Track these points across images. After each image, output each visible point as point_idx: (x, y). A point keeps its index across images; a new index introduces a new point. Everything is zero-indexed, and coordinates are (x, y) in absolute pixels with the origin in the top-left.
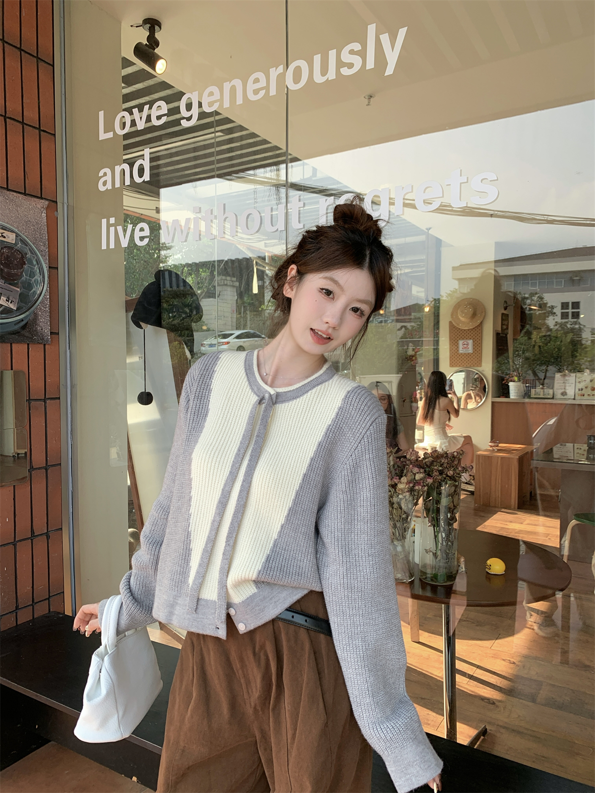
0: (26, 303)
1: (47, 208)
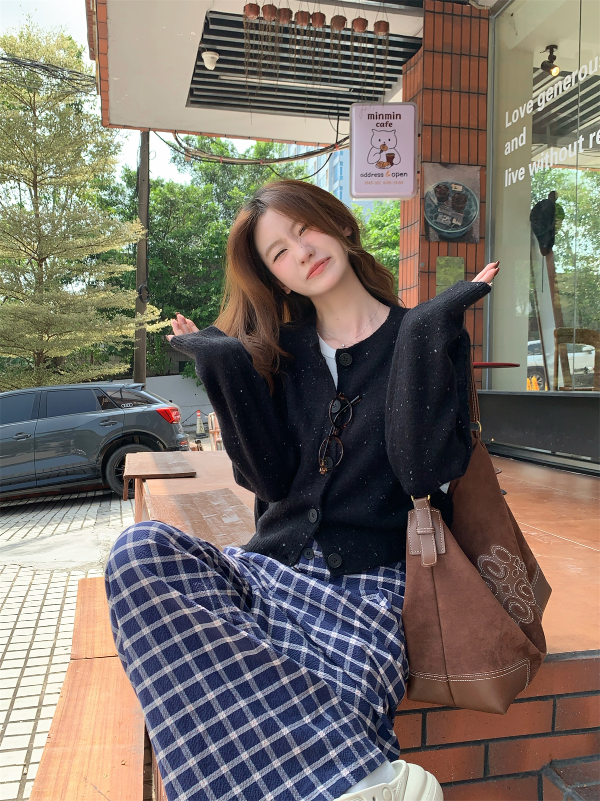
0: (466, 221)
1: (481, 170)
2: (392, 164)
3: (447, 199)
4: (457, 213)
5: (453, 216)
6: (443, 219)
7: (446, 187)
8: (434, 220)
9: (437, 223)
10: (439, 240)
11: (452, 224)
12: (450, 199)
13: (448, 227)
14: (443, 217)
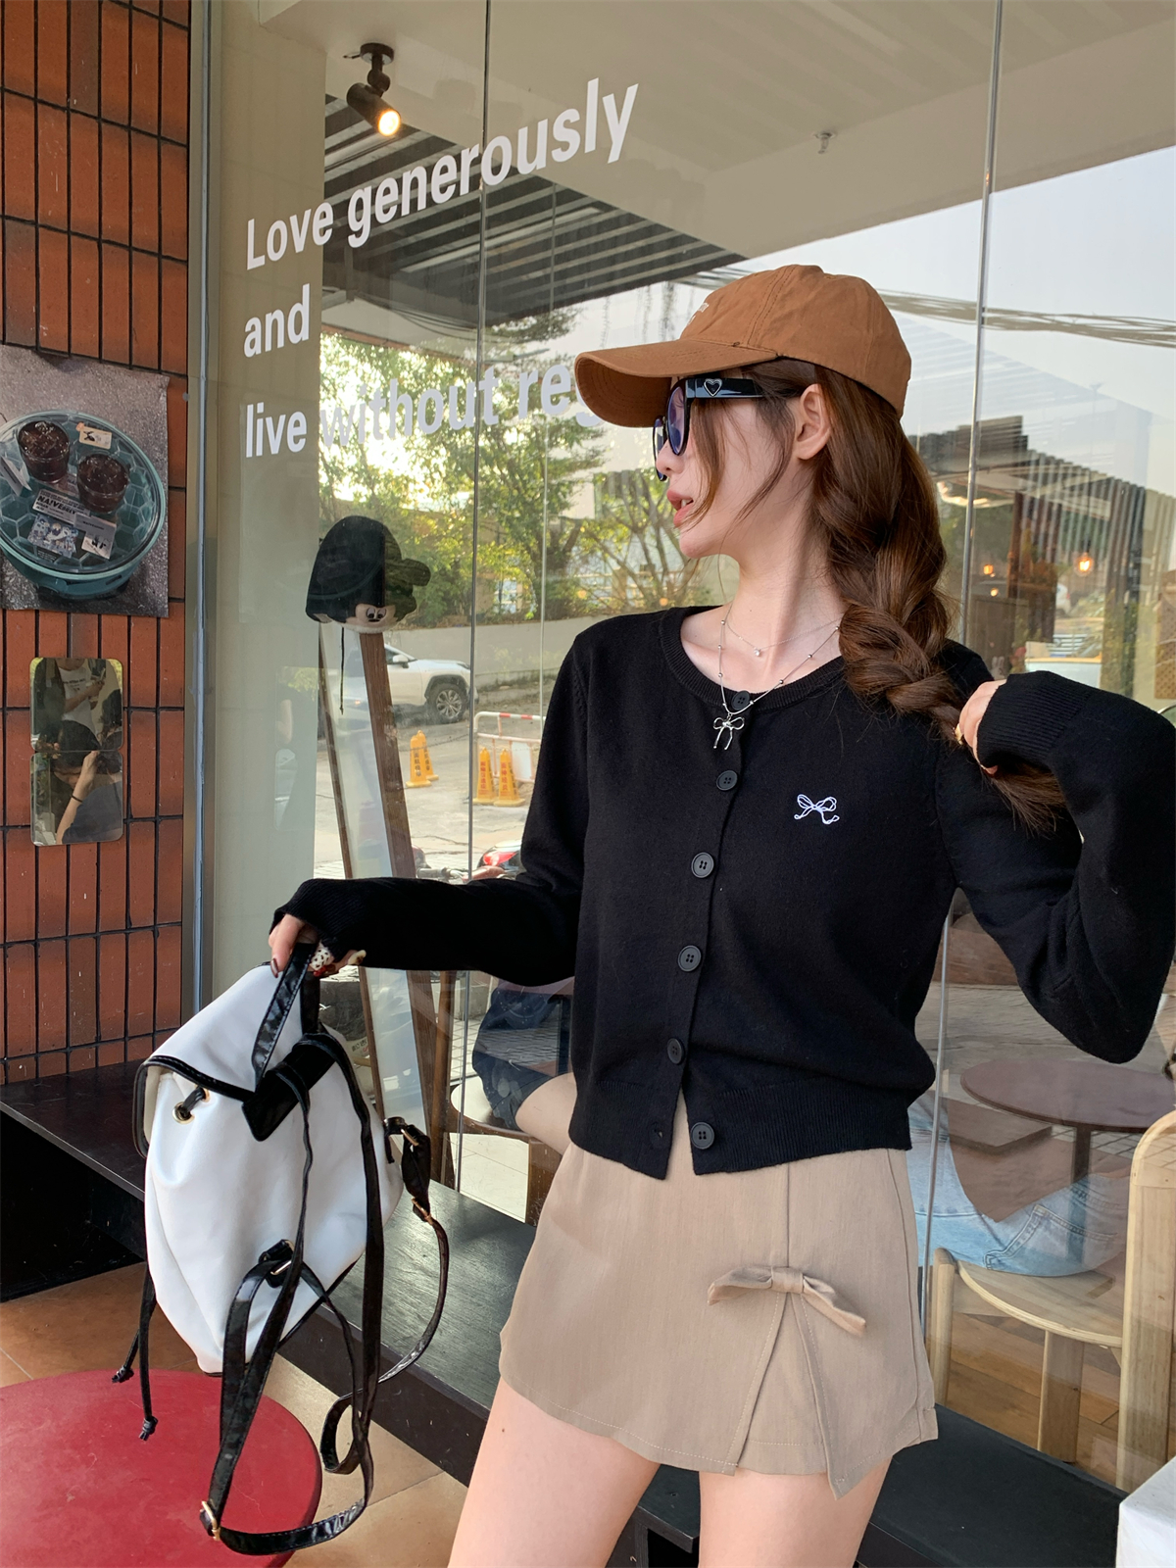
0: (126, 548)
1: (170, 387)
3: (62, 473)
4: (96, 519)
5: (84, 527)
6: (51, 536)
7: (57, 430)
8: (19, 538)
9: (29, 547)
10: (36, 606)
11: (80, 552)
12: (73, 471)
13: (66, 564)
14: (49, 530)
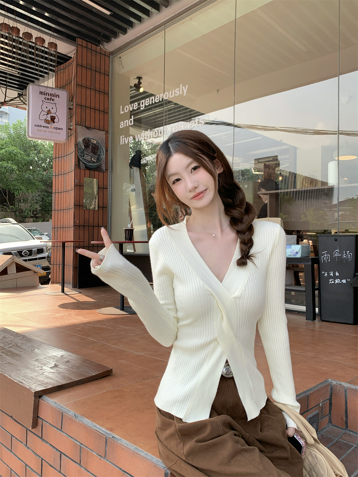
0: (98, 160)
1: (105, 134)
2: (54, 122)
4: (94, 155)
5: (92, 156)
6: (87, 157)
7: (88, 140)
8: (82, 157)
9: (84, 159)
10: (85, 169)
11: (91, 160)
12: (90, 147)
13: (89, 162)
14: (87, 156)
